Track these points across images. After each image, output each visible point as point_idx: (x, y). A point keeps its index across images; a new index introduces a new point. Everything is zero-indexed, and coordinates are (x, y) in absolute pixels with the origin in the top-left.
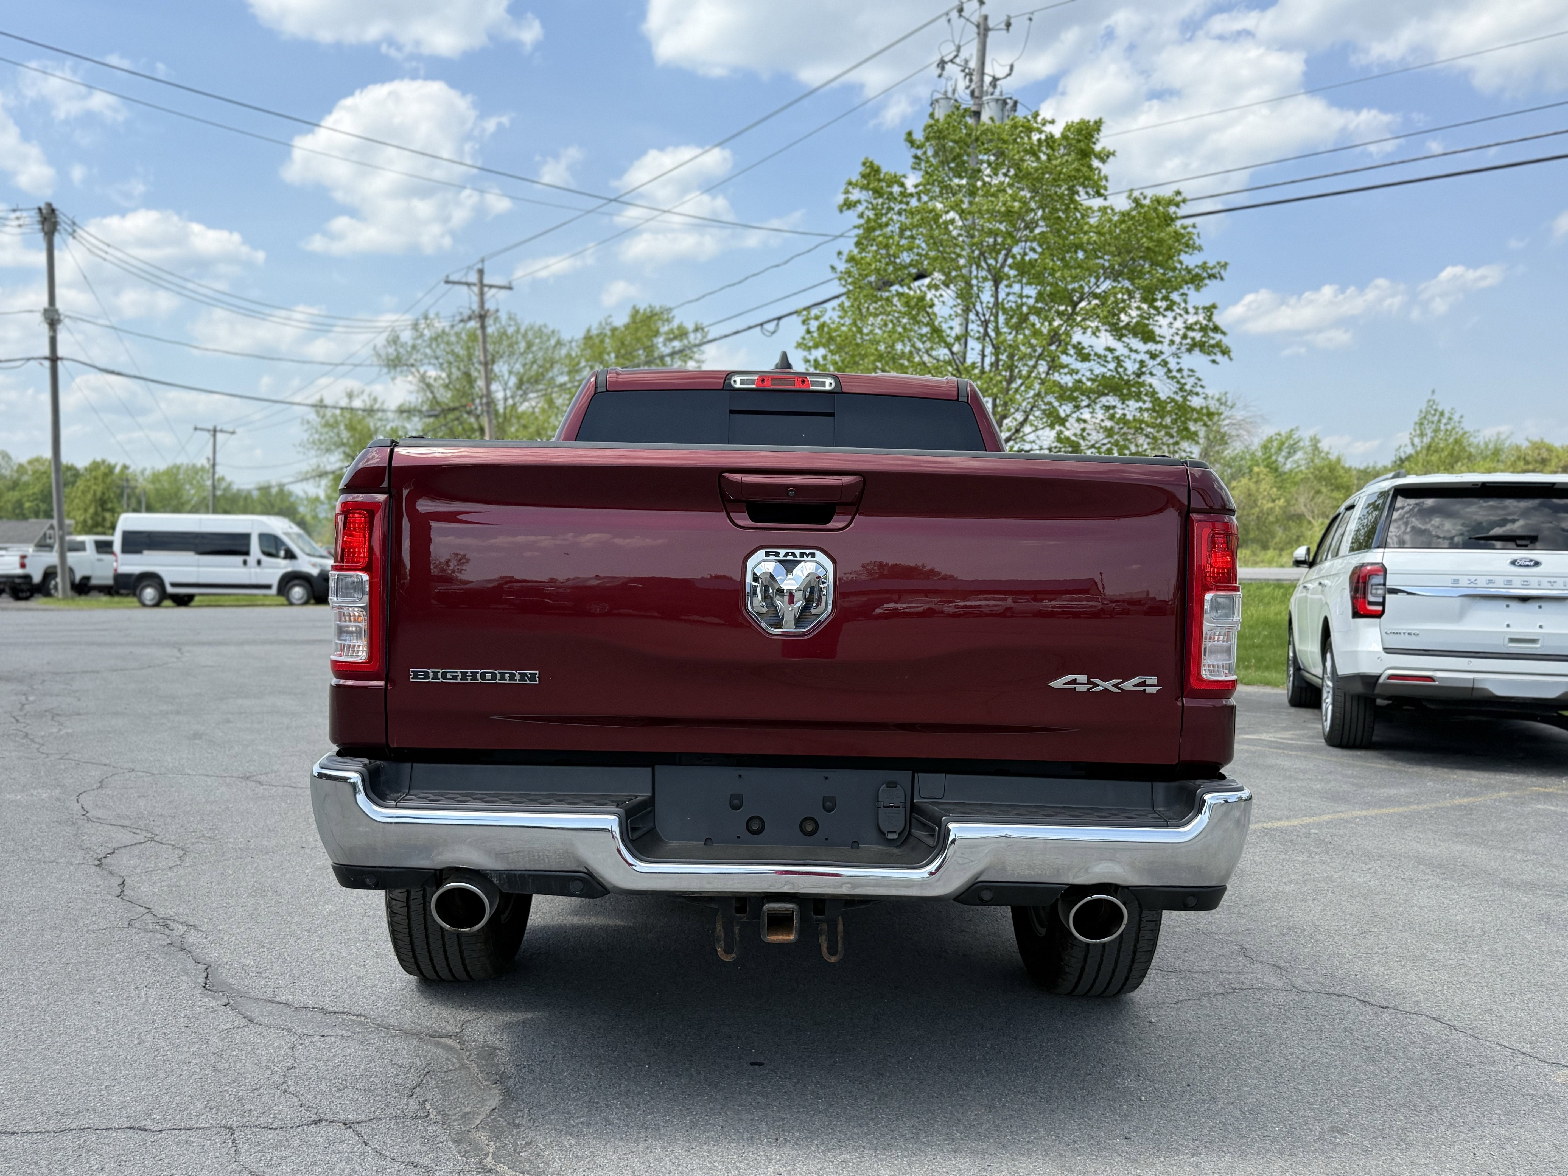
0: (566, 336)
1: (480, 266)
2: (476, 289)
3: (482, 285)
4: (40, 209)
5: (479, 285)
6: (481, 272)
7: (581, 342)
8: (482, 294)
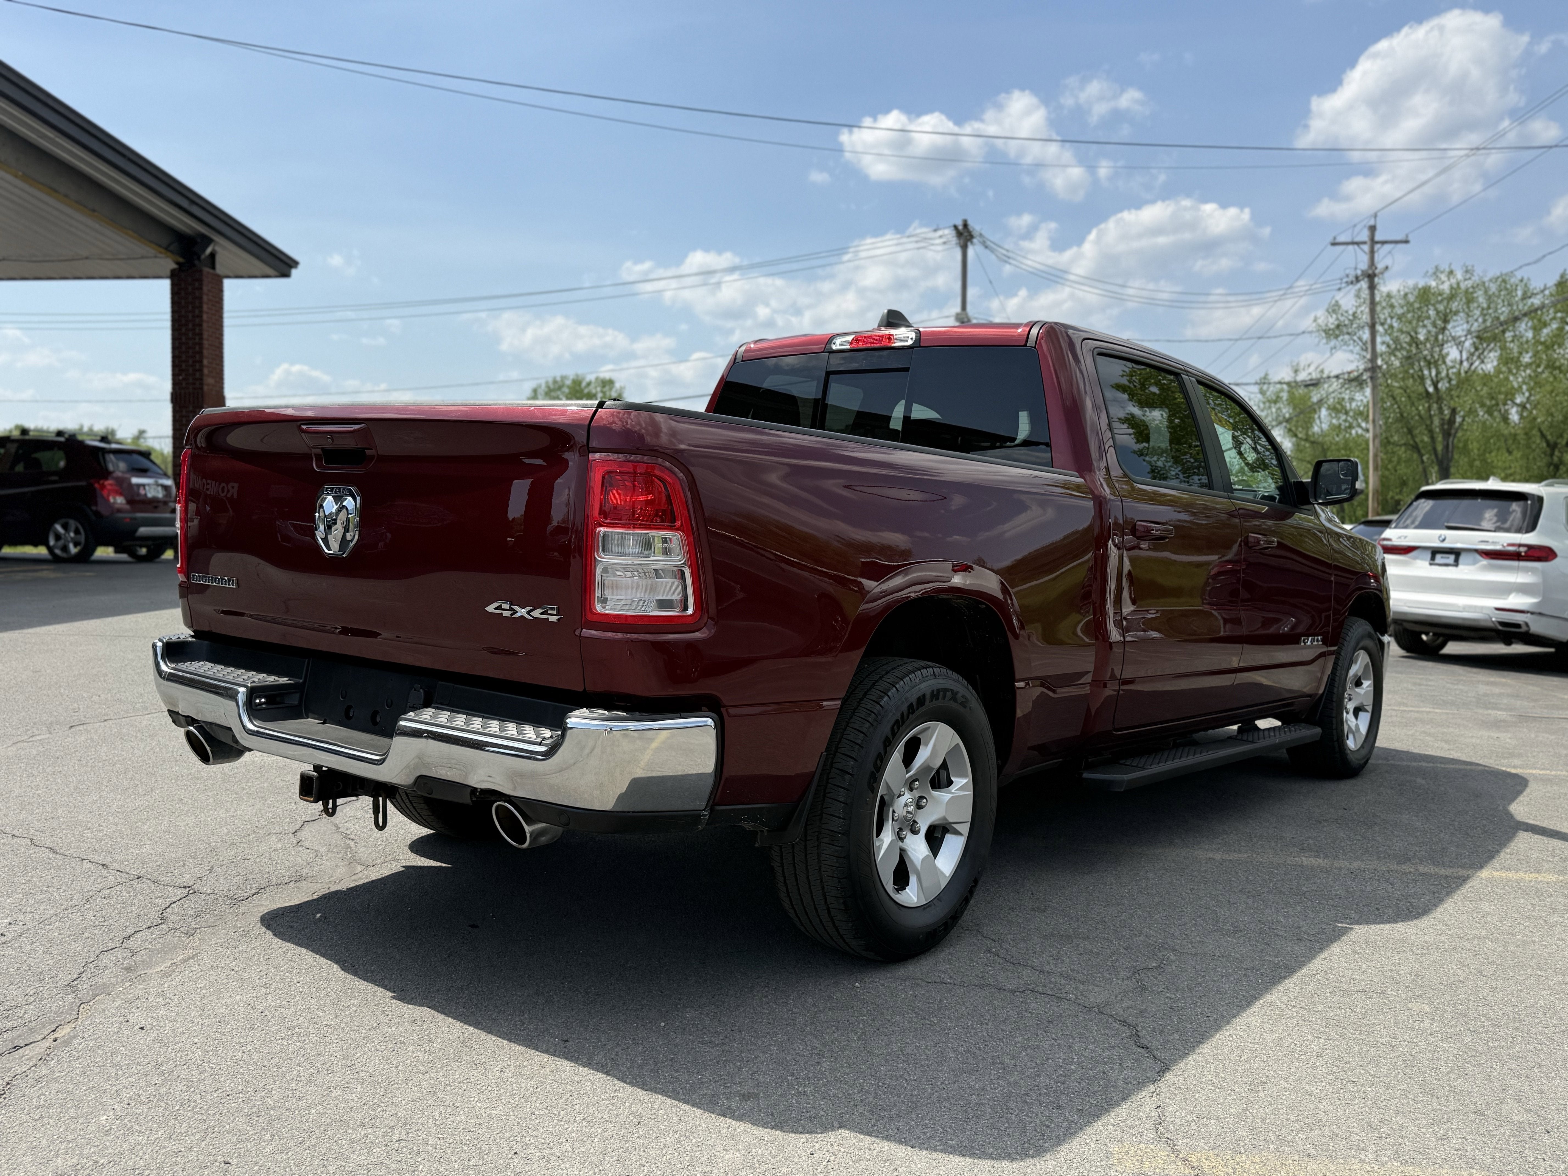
0: (1536, 284)
1: (1372, 223)
2: (1366, 248)
3: (1373, 242)
4: (956, 227)
5: (1369, 243)
6: (1373, 229)
7: (1554, 290)
8: (1372, 252)
